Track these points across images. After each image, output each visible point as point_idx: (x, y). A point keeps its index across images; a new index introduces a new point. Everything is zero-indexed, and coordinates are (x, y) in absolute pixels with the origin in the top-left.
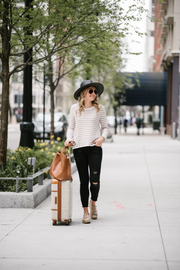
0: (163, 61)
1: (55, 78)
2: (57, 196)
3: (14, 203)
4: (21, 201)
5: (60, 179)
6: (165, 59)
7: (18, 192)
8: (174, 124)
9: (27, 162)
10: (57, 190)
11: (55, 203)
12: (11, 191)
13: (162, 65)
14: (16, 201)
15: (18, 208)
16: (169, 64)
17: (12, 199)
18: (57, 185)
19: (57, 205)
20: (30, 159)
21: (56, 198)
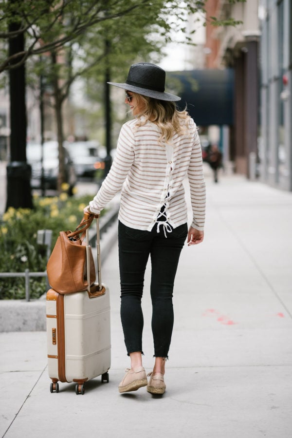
0: (228, 50)
1: (62, 83)
2: (56, 327)
3: (23, 321)
4: (37, 318)
5: (62, 292)
6: (232, 46)
7: (29, 301)
8: (253, 157)
9: (36, 240)
10: (56, 314)
11: (53, 342)
12: (16, 298)
13: (225, 58)
14: (26, 318)
15: (32, 331)
16: (237, 54)
17: (18, 314)
18: (55, 302)
19: (56, 346)
20: (41, 232)
21: (54, 331)
